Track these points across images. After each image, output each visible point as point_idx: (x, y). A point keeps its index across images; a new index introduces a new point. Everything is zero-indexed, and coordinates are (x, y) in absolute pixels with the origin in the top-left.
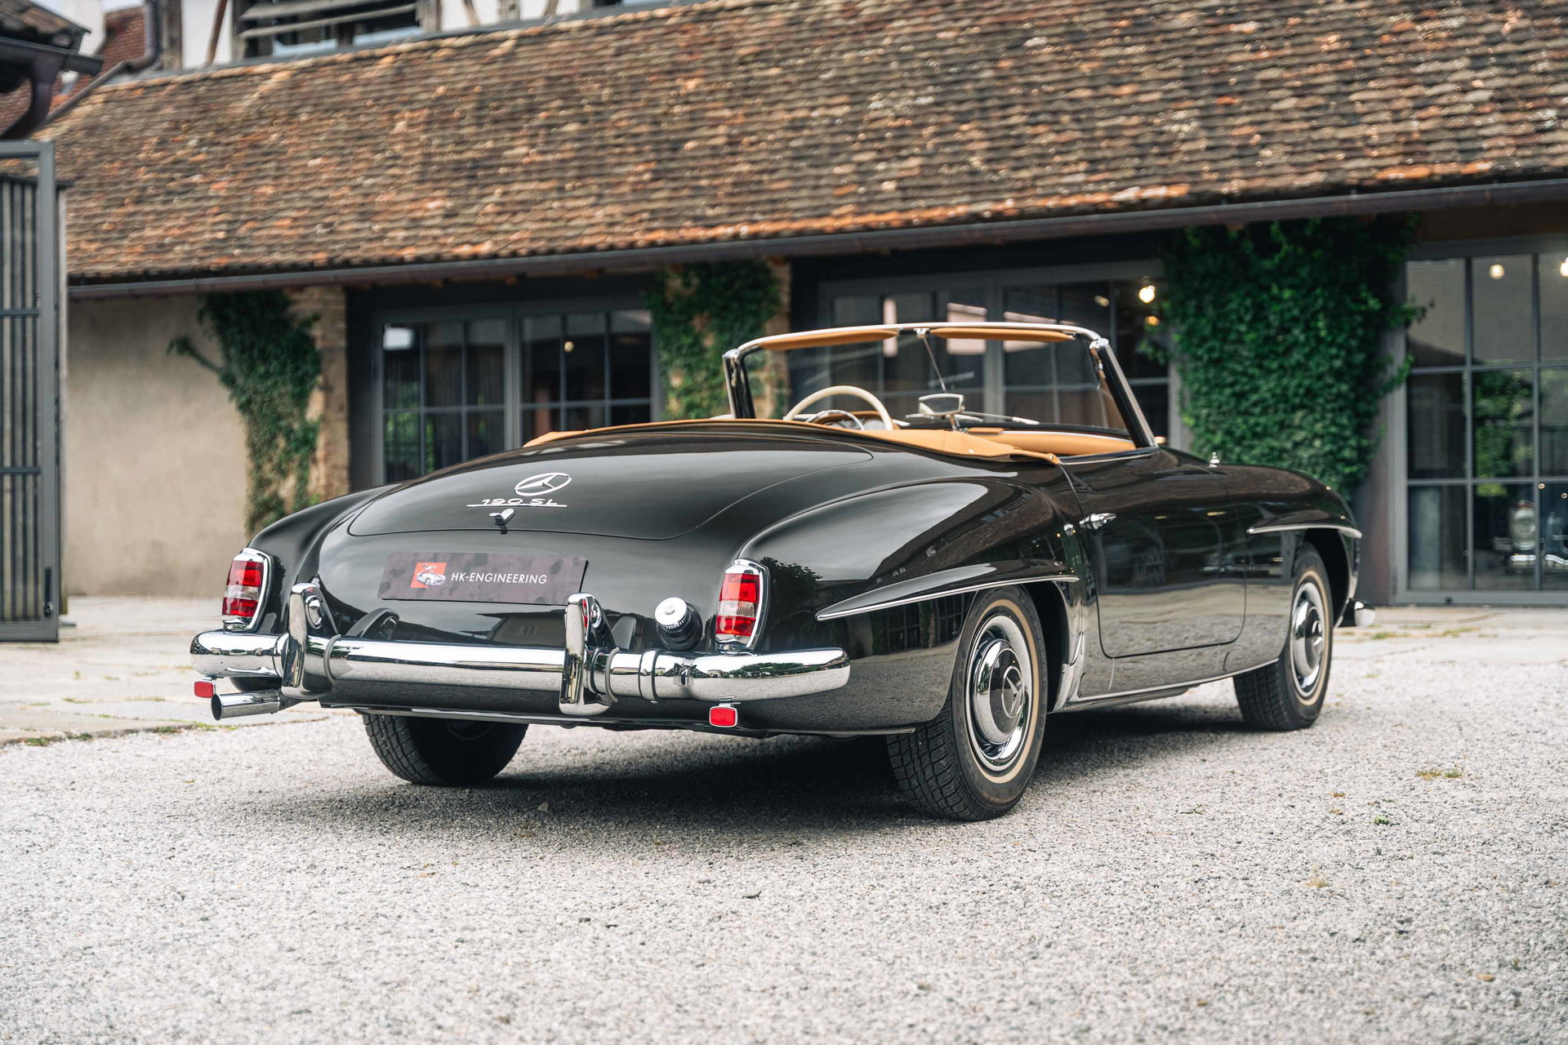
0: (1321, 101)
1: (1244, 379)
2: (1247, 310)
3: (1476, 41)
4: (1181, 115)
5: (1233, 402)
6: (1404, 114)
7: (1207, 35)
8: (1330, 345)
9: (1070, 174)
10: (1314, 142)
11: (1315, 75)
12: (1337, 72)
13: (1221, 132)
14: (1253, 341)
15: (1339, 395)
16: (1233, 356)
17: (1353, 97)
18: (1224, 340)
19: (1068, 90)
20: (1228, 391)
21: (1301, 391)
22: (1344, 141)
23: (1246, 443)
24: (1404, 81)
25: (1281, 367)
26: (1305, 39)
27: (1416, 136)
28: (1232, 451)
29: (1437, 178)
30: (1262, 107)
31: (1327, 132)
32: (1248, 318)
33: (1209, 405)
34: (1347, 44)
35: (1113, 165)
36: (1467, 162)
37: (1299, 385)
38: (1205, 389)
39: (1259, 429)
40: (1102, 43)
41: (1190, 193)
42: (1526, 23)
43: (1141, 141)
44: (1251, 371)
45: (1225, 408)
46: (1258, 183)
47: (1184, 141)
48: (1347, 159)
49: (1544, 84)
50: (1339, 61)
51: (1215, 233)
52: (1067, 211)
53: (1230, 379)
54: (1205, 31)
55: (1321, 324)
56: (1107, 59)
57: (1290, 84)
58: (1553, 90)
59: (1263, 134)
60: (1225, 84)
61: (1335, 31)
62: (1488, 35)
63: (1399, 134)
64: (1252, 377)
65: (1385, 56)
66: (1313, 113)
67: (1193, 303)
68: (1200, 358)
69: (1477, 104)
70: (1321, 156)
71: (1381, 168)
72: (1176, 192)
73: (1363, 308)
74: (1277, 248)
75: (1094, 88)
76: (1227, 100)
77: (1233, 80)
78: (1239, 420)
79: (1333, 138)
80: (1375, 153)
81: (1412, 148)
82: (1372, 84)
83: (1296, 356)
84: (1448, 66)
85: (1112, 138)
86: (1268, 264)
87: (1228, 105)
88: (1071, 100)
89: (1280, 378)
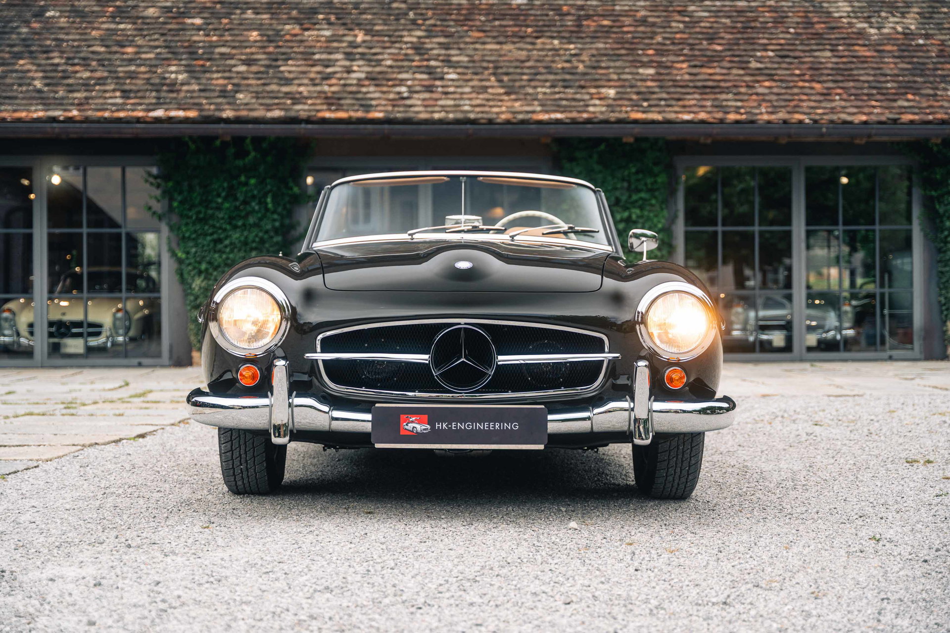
0: (262, 69)
1: (220, 231)
2: (224, 189)
3: (344, 45)
4: (173, 68)
5: (212, 245)
6: (317, 81)
7: (171, 23)
8: (274, 212)
9: (111, 98)
10: (268, 92)
11: (252, 54)
12: (265, 53)
13: (204, 81)
14: (228, 209)
15: (277, 243)
16: (212, 217)
17: (282, 69)
18: (207, 207)
19: (89, 46)
20: (209, 238)
21: (257, 239)
22: (287, 93)
23: (220, 269)
24: (310, 62)
25: (244, 225)
26: (236, 32)
27: (329, 95)
28: (211, 274)
29: (354, 120)
30: (227, 69)
31: (274, 87)
32: (223, 194)
33: (196, 245)
34: (265, 38)
35: (139, 94)
36: (368, 112)
37: (256, 236)
38: (194, 236)
39: (229, 262)
40: (101, 20)
41: (200, 115)
42: (368, 38)
43: (152, 81)
44: (224, 226)
45: (205, 248)
46: (244, 113)
47: (182, 84)
48: (293, 104)
49: (393, 73)
50: (264, 47)
51: (207, 141)
52: (119, 120)
53: (210, 231)
54: (170, 21)
55: (269, 200)
56: (108, 30)
57: (239, 57)
58: (401, 76)
59: (234, 85)
60: (196, 53)
61: (255, 30)
62: (350, 42)
63: (320, 92)
64: (225, 230)
65: (292, 47)
66: (260, 76)
67: (186, 184)
68: (191, 217)
69: (359, 80)
70: (276, 101)
71: (318, 111)
72: (192, 114)
73: (290, 192)
74: (247, 153)
75: (107, 46)
76: (201, 62)
77: (200, 51)
78: (216, 255)
79: (279, 92)
80: (310, 102)
81: (332, 101)
82: (290, 62)
83: (251, 220)
84: (332, 57)
85: (132, 78)
86: (240, 163)
87: (203, 66)
88: (93, 52)
89: (243, 231)
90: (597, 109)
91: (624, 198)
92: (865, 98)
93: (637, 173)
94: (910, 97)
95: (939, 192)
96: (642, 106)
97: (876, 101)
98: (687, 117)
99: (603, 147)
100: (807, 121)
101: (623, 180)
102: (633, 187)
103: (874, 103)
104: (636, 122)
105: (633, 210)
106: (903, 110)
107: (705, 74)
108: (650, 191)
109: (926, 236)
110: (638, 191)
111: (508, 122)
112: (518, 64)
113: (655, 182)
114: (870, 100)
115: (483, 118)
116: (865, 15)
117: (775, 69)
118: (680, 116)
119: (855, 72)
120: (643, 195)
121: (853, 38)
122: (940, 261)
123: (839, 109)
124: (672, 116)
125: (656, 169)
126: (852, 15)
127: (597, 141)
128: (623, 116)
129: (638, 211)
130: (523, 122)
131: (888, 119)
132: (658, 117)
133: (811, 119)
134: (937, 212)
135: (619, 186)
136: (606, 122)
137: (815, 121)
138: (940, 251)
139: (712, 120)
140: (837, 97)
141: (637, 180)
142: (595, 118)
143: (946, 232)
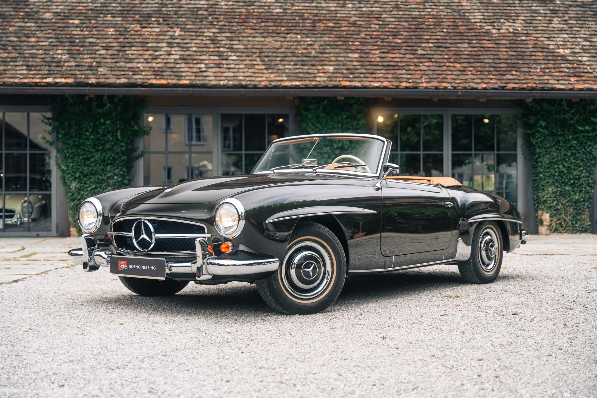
0: (115, 52)
1: (88, 153)
2: (90, 127)
3: (167, 37)
4: (60, 52)
5: (83, 161)
6: (149, 60)
7: (60, 23)
8: (121, 142)
9: (20, 70)
10: (118, 67)
11: (110, 43)
12: (118, 42)
13: (79, 60)
14: (93, 139)
15: (124, 160)
16: (83, 144)
17: (128, 52)
18: (80, 138)
19: (7, 37)
20: (81, 157)
21: (111, 158)
22: (130, 68)
23: (88, 177)
24: (145, 48)
25: (103, 149)
26: (100, 29)
27: (156, 69)
28: (82, 180)
29: (170, 85)
30: (93, 52)
31: (122, 64)
32: (90, 130)
33: (73, 162)
34: (118, 33)
35: (38, 68)
36: (180, 80)
37: (111, 156)
38: (71, 156)
39: (94, 172)
40: (15, 20)
41: (74, 82)
42: (182, 33)
43: (46, 60)
44: (90, 150)
45: (79, 163)
46: (102, 80)
47: (65, 62)
48: (134, 75)
49: (197, 55)
50: (117, 39)
51: (81, 97)
52: (24, 84)
53: (82, 153)
54: (59, 21)
55: (119, 134)
56: (20, 27)
57: (101, 45)
58: (201, 58)
59: (97, 62)
60: (74, 42)
61: (112, 27)
62: (171, 36)
63: (150, 67)
64: (91, 152)
65: (135, 39)
66: (113, 57)
67: (67, 123)
68: (69, 144)
69: (175, 59)
70: (123, 73)
71: (149, 79)
72: (70, 81)
73: (132, 129)
74: (105, 105)
75: (18, 37)
76: (77, 48)
77: (77, 41)
78: (86, 168)
79: (125, 67)
80: (144, 73)
81: (158, 73)
82: (133, 48)
83: (107, 146)
84: (160, 45)
85: (34, 58)
86: (100, 111)
87: (78, 50)
88: (10, 41)
89: (102, 153)
90: (321, 79)
92: (486, 73)
93: (347, 118)
94: (514, 73)
95: (533, 131)
96: (349, 77)
97: (493, 75)
98: (376, 84)
99: (326, 102)
100: (450, 87)
101: (338, 123)
102: (344, 127)
103: (491, 76)
104: (345, 87)
106: (509, 81)
107: (389, 57)
108: (355, 129)
109: (525, 158)
111: (266, 87)
112: (275, 50)
113: (358, 124)
114: (489, 74)
115: (250, 84)
116: (491, 21)
117: (433, 55)
118: (372, 84)
119: (481, 57)
121: (482, 36)
122: (534, 173)
123: (470, 80)
124: (367, 84)
125: (359, 116)
126: (482, 21)
127: (322, 99)
128: (337, 83)
130: (275, 87)
131: (499, 87)
132: (359, 85)
133: (452, 87)
134: (531, 142)
136: (326, 87)
137: (455, 88)
138: (534, 167)
139: (391, 87)
140: (469, 73)
141: (348, 123)
142: (320, 84)
143: (537, 156)
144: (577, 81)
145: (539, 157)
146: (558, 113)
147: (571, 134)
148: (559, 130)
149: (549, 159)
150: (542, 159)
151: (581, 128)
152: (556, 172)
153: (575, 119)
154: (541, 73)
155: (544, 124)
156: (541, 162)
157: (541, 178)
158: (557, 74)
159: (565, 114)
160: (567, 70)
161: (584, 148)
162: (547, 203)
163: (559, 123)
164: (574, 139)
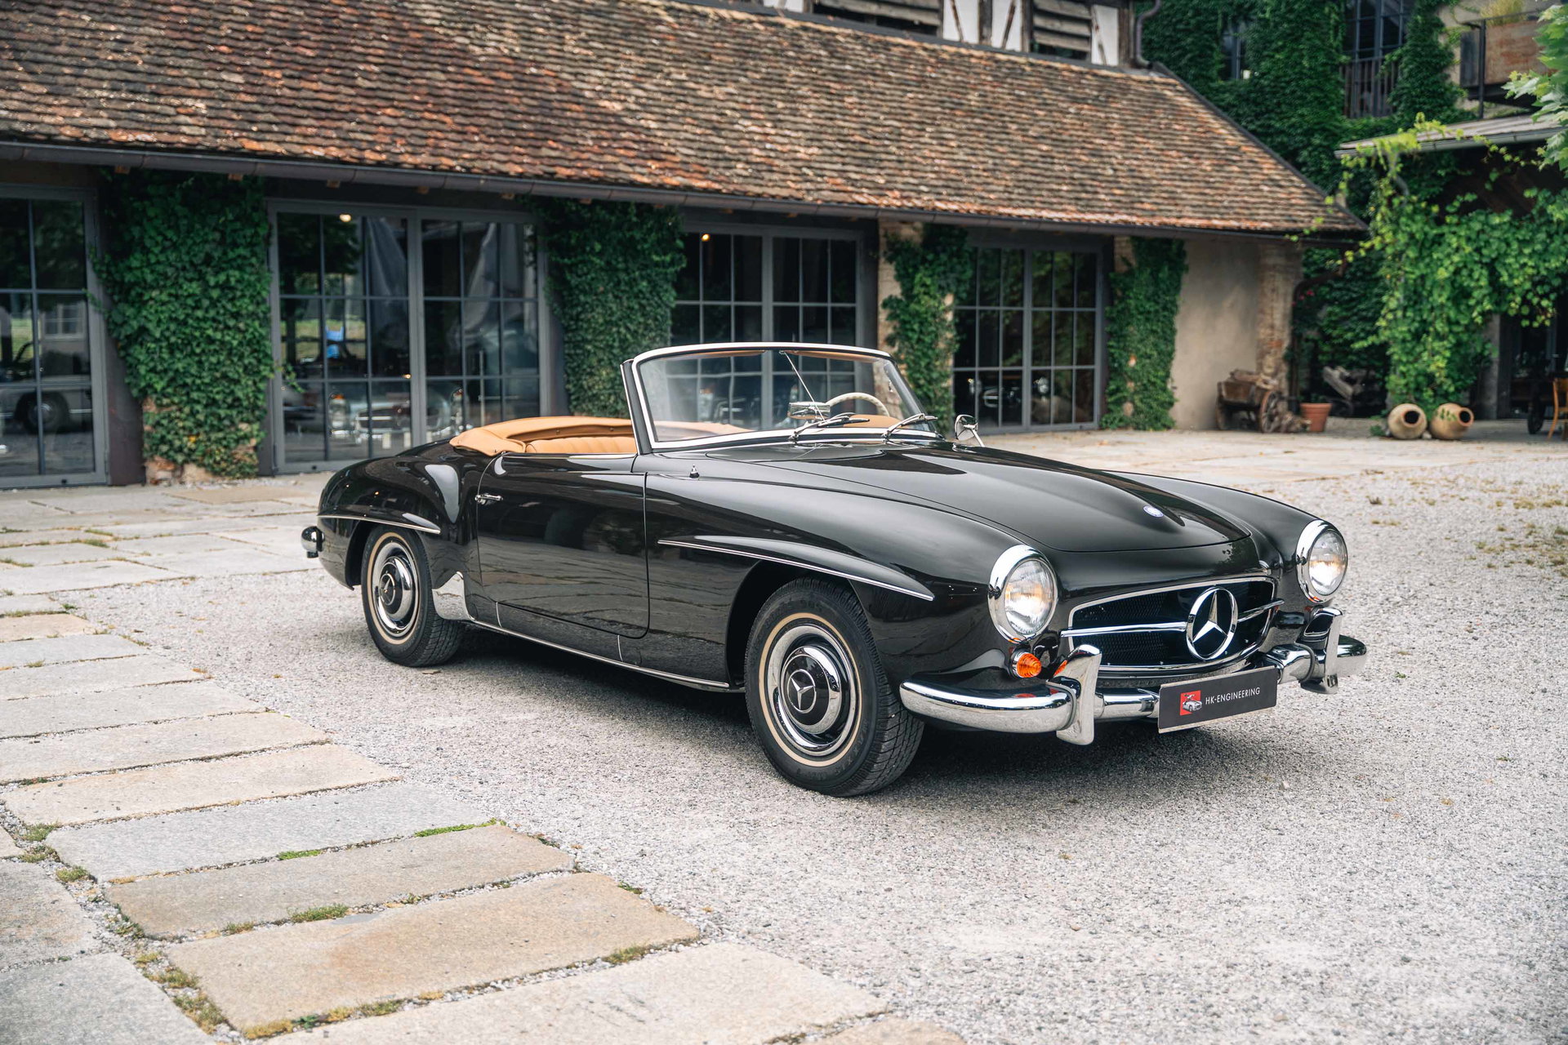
90: (191, 132)
91: (216, 255)
92: (507, 141)
93: (237, 219)
94: (551, 143)
95: (572, 260)
96: (251, 131)
97: (520, 146)
98: (319, 152)
99: (190, 182)
100: (458, 168)
101: (215, 229)
102: (229, 240)
103: (517, 149)
104: (253, 154)
105: (231, 272)
106: (553, 162)
107: (309, 90)
108: (251, 245)
109: (552, 311)
110: (235, 245)
111: (77, 142)
113: (256, 234)
114: (512, 144)
115: (37, 132)
116: (460, 25)
117: (390, 91)
118: (308, 150)
119: (481, 105)
120: (241, 251)
121: (459, 57)
122: (569, 342)
123: (486, 155)
124: (297, 149)
125: (256, 216)
126: (444, 23)
128: (235, 144)
129: (237, 273)
130: (97, 143)
131: (545, 173)
132: (280, 149)
133: (462, 167)
134: (568, 283)
135: (210, 237)
136: (213, 151)
137: (468, 170)
138: (567, 329)
139: (348, 159)
140: (476, 138)
141: (234, 231)
142: (199, 144)
143: (579, 309)
144: (661, 169)
145: (584, 311)
146: (619, 227)
147: (638, 269)
148: (620, 259)
149: (603, 315)
150: (589, 316)
151: (656, 258)
152: (614, 341)
153: (650, 241)
154: (596, 148)
155: (598, 247)
156: (588, 321)
157: (589, 351)
158: (622, 152)
159: (629, 230)
160: (636, 146)
161: (658, 295)
162: (598, 399)
163: (619, 248)
164: (642, 278)
